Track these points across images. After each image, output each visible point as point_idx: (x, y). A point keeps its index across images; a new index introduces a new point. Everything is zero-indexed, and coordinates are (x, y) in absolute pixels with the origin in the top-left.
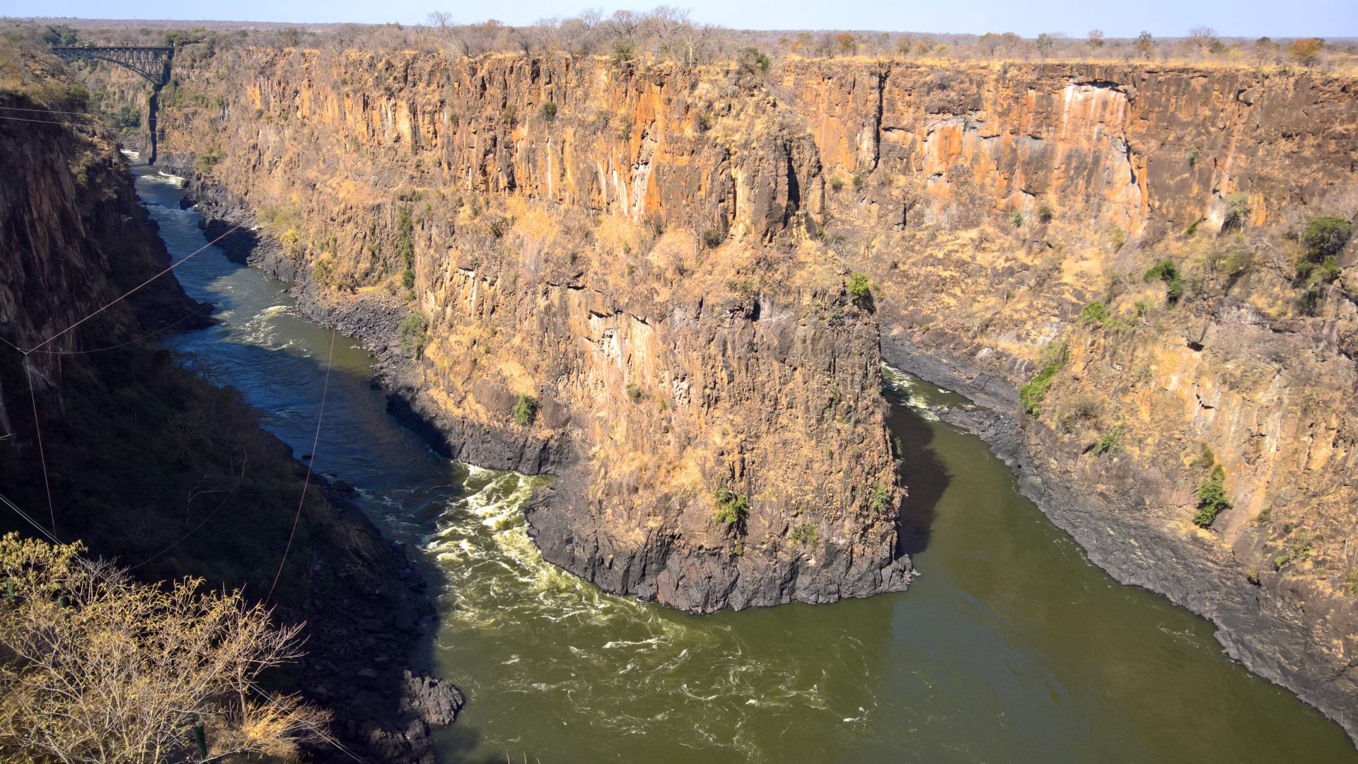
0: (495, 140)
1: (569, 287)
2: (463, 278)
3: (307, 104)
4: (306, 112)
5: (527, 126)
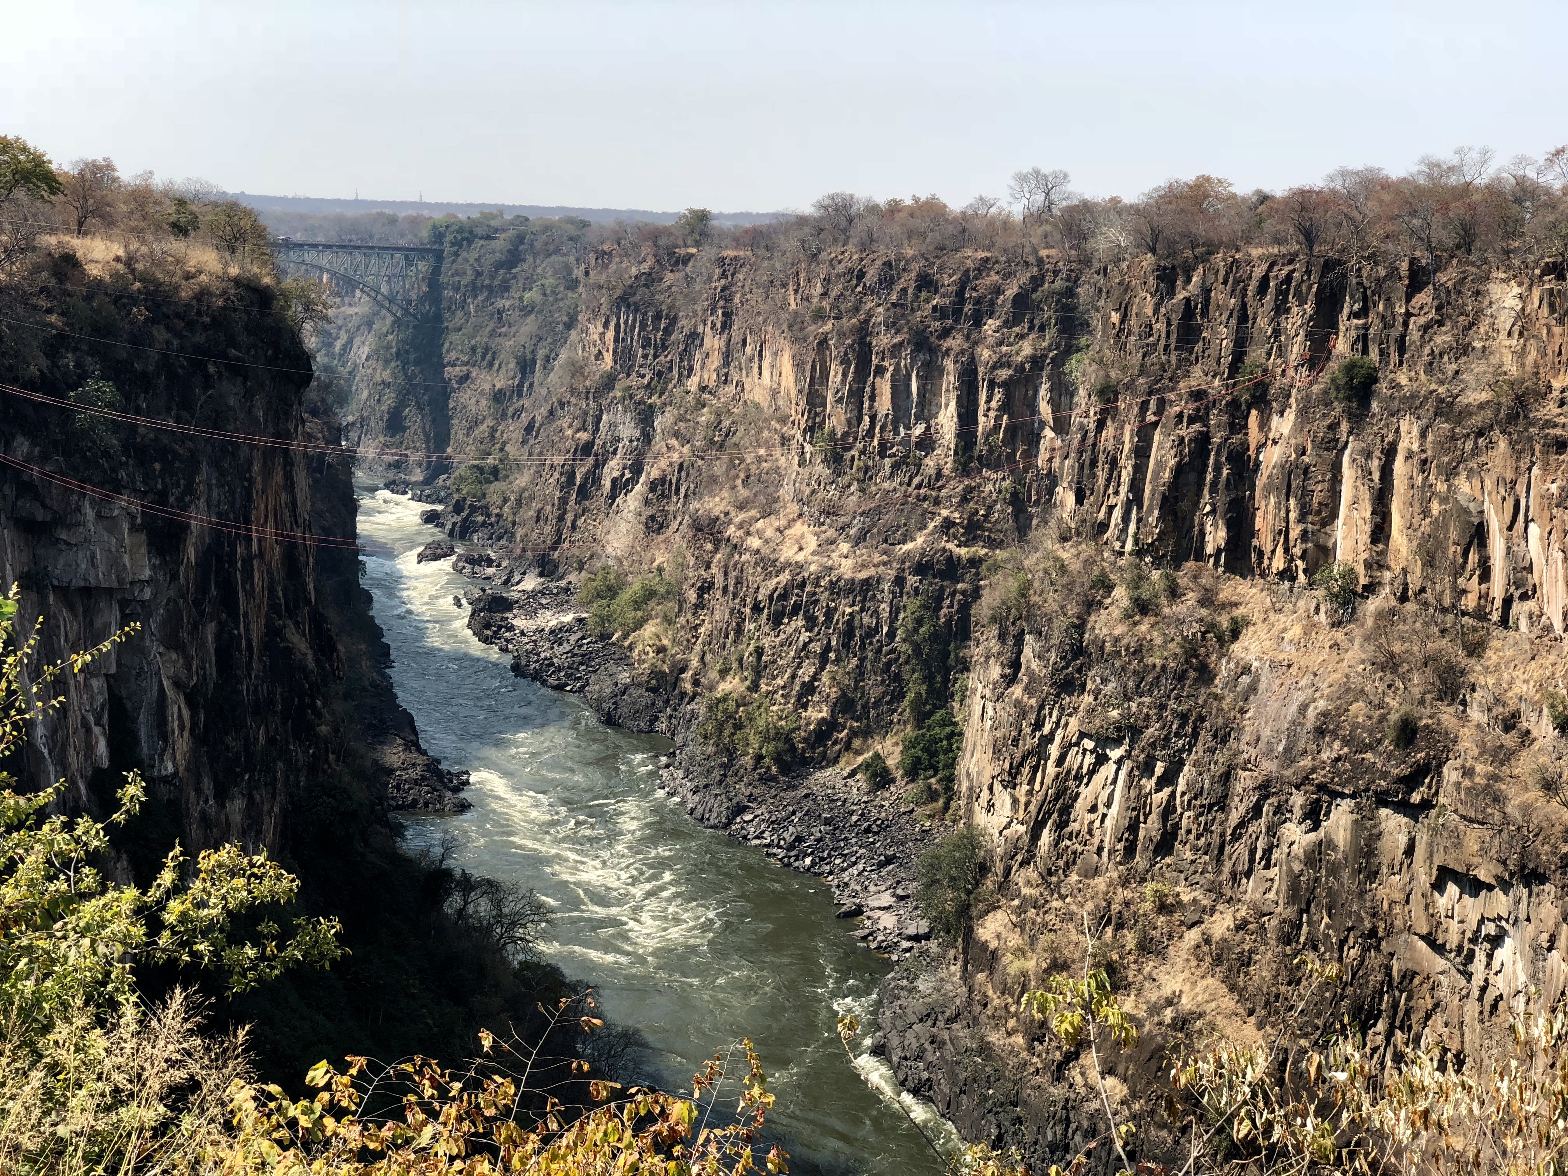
1: (1386, 804)
2: (1089, 759)
3: (713, 361)
5: (1291, 415)
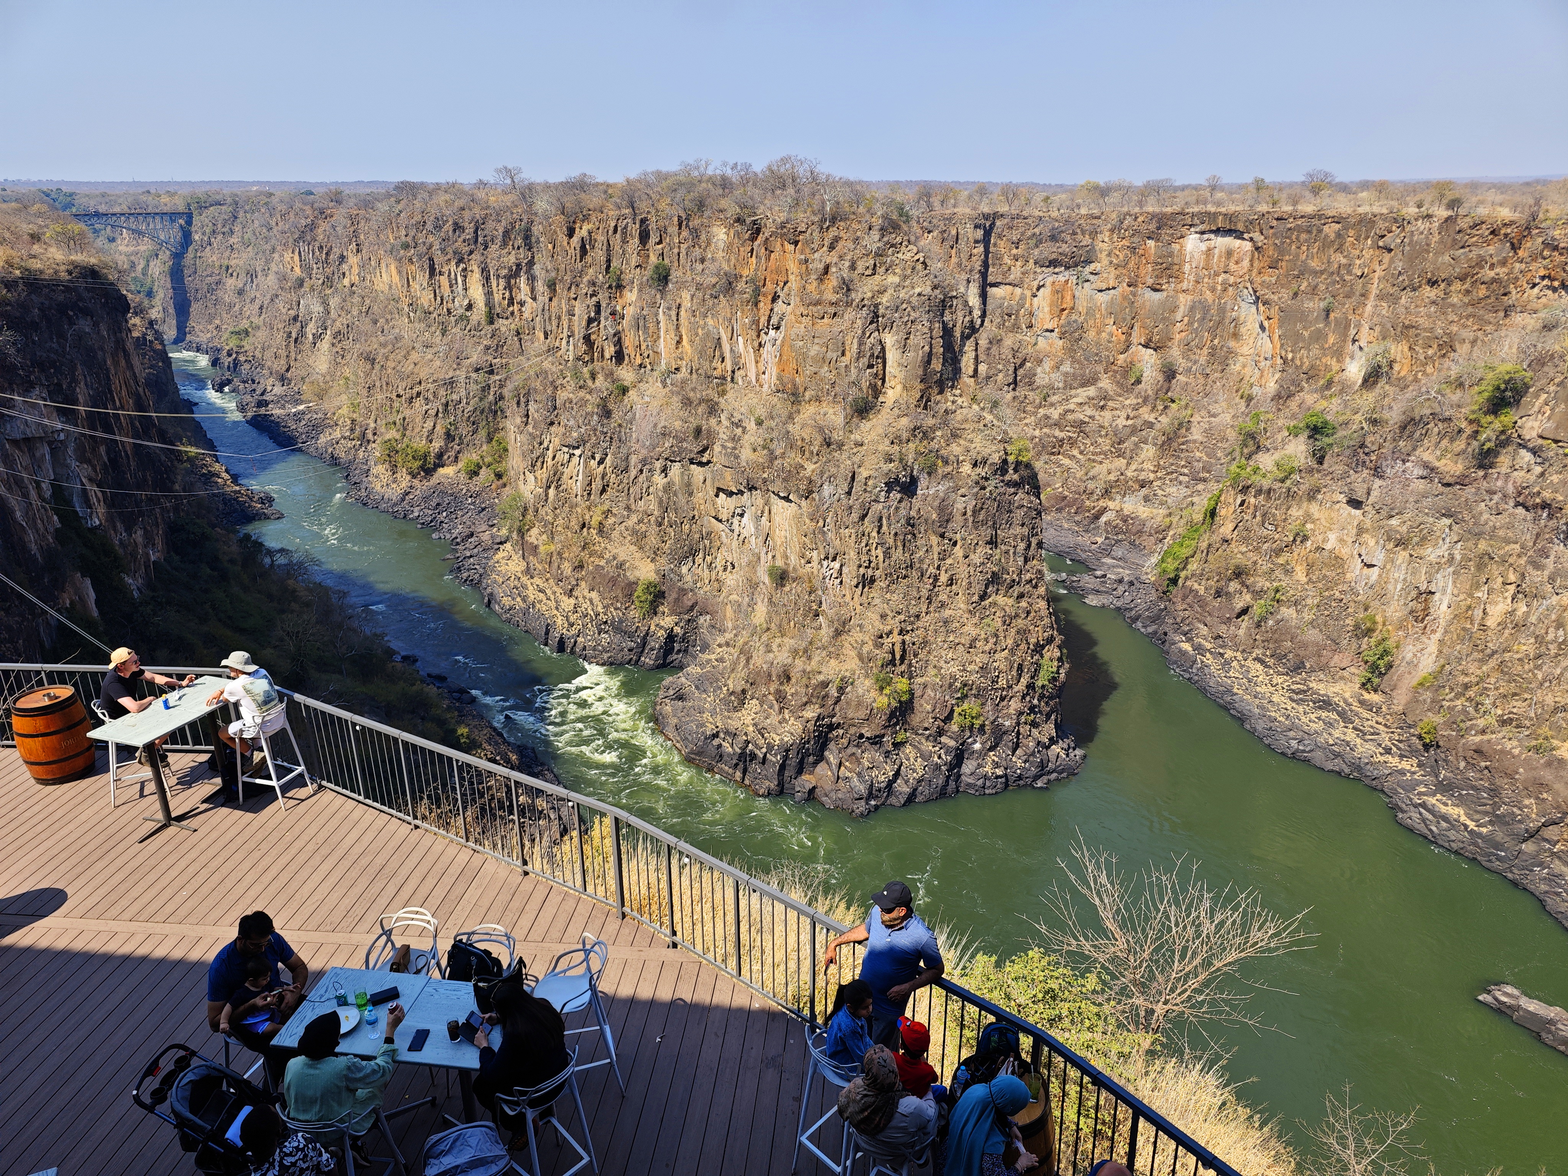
0: (598, 306)
1: (693, 463)
2: (567, 456)
3: (355, 270)
4: (355, 279)
5: (635, 290)
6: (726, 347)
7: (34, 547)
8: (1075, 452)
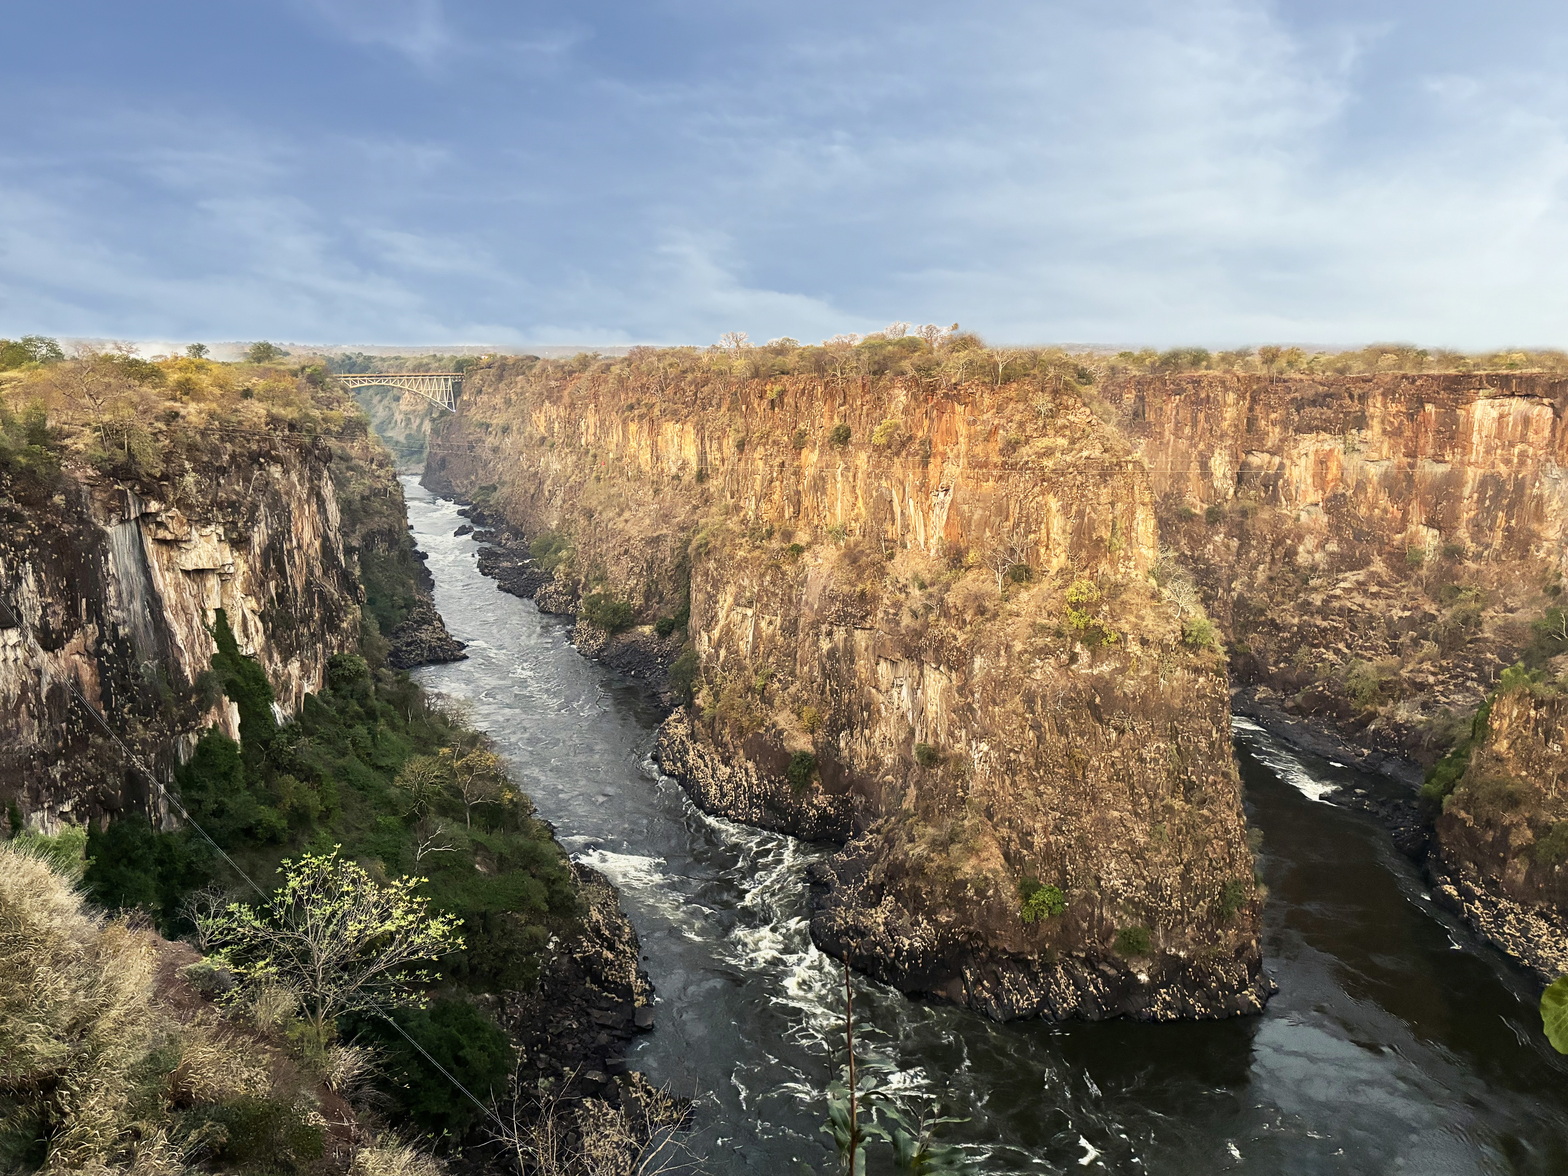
0: (782, 466)
1: (856, 628)
2: (740, 617)
3: (592, 430)
4: (591, 438)
5: (816, 451)
6: (897, 509)
7: (188, 671)
8: (1341, 646)
